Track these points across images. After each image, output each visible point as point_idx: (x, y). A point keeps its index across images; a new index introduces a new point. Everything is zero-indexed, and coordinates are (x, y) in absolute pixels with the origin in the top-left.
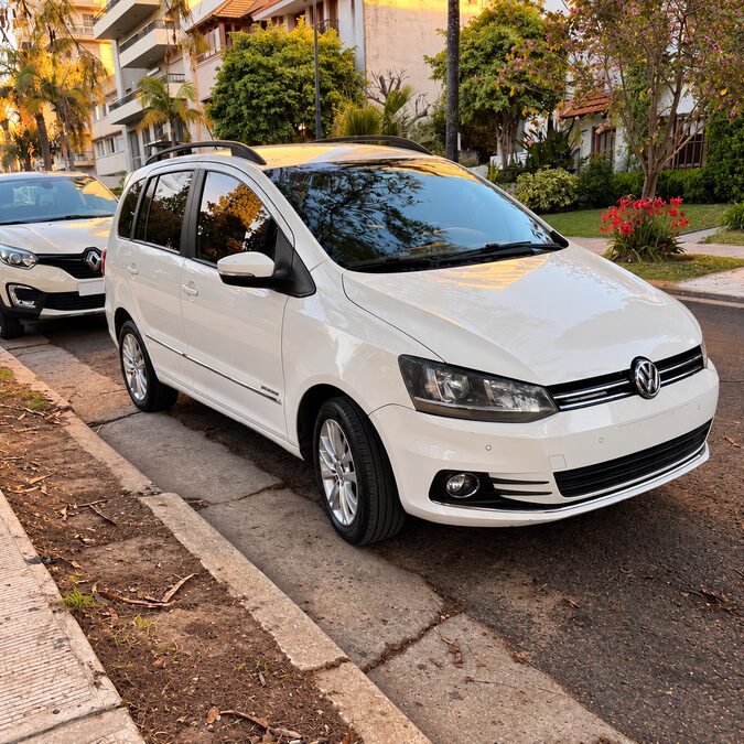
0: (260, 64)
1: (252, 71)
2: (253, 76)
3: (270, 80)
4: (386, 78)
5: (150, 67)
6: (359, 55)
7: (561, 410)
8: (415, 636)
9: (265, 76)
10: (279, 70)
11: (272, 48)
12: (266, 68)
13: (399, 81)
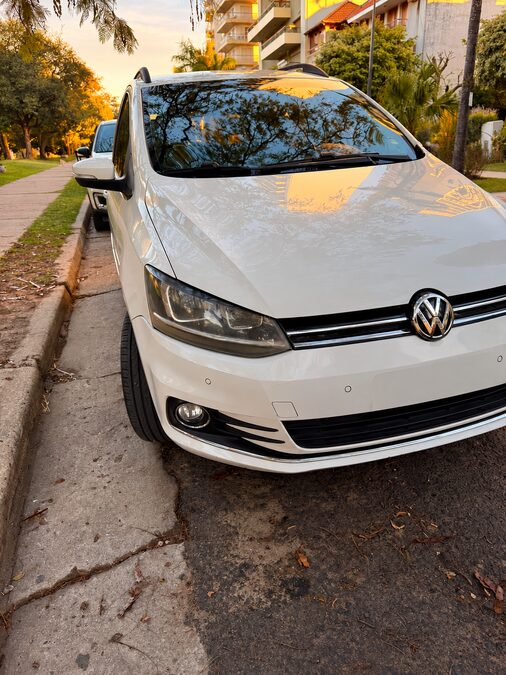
0: (343, 51)
1: (337, 56)
2: (337, 60)
3: (348, 62)
4: (437, 58)
5: (280, 59)
6: (419, 42)
7: (294, 349)
8: (111, 562)
9: (345, 59)
10: (356, 54)
11: (353, 40)
12: (348, 54)
13: (447, 60)
